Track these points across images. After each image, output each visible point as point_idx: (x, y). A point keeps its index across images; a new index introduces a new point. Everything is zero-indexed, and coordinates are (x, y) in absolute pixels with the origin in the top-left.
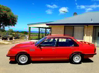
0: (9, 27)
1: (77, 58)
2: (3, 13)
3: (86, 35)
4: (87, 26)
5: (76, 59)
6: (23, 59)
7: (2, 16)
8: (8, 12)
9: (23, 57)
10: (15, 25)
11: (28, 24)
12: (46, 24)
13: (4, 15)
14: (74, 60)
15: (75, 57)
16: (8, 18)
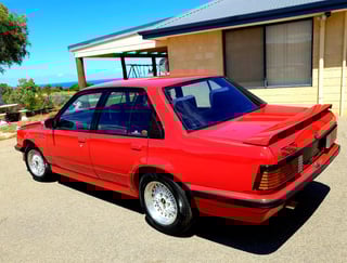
1: (164, 202)
3: (321, 61)
4: (328, 14)
5: (160, 204)
11: (70, 47)
12: (140, 33)
15: (159, 195)
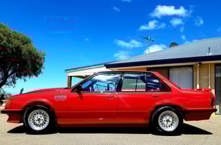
0: (25, 80)
1: (168, 121)
2: (14, 46)
3: (198, 86)
4: (200, 64)
5: (165, 123)
6: (39, 120)
7: (10, 51)
8: (24, 44)
9: (39, 116)
10: (40, 75)
11: (66, 70)
13: (16, 49)
14: (161, 126)
15: (164, 119)
16: (23, 57)
